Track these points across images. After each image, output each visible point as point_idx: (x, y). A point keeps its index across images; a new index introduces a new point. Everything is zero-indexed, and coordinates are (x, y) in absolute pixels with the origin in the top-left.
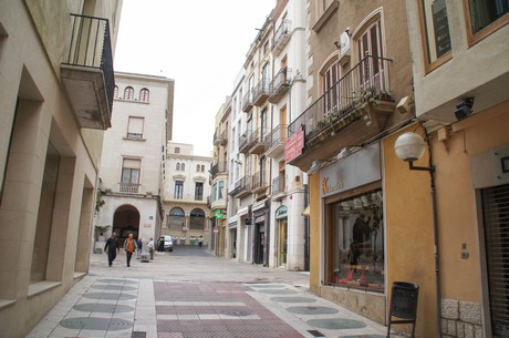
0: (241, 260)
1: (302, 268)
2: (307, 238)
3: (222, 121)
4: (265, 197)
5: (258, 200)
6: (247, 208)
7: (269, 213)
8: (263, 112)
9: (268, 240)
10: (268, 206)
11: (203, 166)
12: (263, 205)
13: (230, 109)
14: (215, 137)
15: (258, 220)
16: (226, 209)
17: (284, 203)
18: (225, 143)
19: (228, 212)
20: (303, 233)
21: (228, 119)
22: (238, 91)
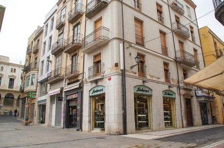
0: (50, 126)
1: (122, 132)
2: (124, 108)
3: (35, 40)
4: (78, 81)
5: (69, 84)
6: (59, 89)
7: (82, 92)
8: (74, 27)
9: (82, 111)
10: (81, 87)
11: (15, 69)
12: (78, 86)
13: (42, 32)
14: (28, 49)
15: (69, 98)
16: (36, 92)
17: (100, 83)
18: (36, 52)
19: (37, 93)
20: (121, 105)
21: (40, 38)
22: (50, 20)
